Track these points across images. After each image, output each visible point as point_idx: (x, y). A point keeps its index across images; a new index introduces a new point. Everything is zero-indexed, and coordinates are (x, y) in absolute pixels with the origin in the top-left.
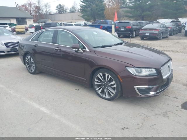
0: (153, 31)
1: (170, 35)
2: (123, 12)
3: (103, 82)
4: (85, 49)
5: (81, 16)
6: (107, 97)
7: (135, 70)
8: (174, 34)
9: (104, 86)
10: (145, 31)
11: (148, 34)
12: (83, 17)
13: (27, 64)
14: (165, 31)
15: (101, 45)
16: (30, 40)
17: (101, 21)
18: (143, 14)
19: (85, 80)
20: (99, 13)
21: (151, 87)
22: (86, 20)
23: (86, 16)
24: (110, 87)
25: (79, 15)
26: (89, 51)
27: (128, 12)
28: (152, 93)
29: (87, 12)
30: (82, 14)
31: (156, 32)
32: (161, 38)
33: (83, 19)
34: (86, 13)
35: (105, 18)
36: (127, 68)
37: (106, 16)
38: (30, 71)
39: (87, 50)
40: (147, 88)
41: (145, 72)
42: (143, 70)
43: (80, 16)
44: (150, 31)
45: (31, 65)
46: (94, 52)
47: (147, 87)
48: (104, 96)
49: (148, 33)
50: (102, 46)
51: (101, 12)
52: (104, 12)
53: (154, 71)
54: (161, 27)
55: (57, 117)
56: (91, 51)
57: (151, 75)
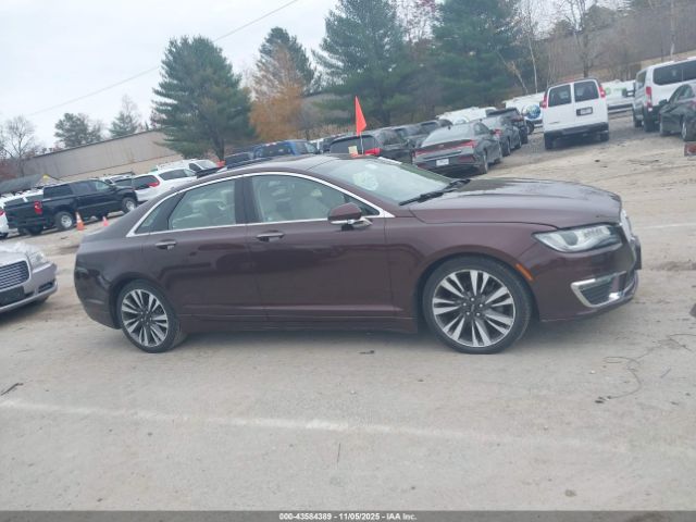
0: (459, 149)
1: (505, 154)
2: (317, 109)
3: (463, 300)
4: (378, 213)
5: (168, 146)
6: (487, 342)
7: (563, 236)
8: (512, 150)
9: (468, 312)
10: (431, 154)
11: (446, 162)
12: (172, 147)
13: (126, 323)
14: (490, 143)
15: (418, 195)
16: (131, 234)
17: (268, 145)
18: (384, 107)
19: (395, 313)
20: (232, 122)
21: (607, 278)
22: (187, 155)
23: (185, 140)
24: (490, 311)
25: (156, 143)
26: (392, 216)
27: (334, 106)
28: (614, 296)
29: (186, 127)
30: (166, 137)
31: (468, 150)
32: (486, 166)
33: (174, 152)
34: (183, 130)
35: (257, 137)
36: (536, 236)
37: (258, 130)
38: (146, 343)
39: (384, 214)
40: (593, 284)
41: (584, 240)
42: (579, 233)
43: (163, 145)
44: (448, 151)
45: (148, 319)
46: (413, 215)
47: (593, 281)
48: (475, 344)
49: (442, 157)
50: (422, 196)
51: (239, 119)
52: (249, 118)
53: (604, 232)
54: (477, 133)
55: (386, 429)
56: (399, 216)
57: (604, 243)
